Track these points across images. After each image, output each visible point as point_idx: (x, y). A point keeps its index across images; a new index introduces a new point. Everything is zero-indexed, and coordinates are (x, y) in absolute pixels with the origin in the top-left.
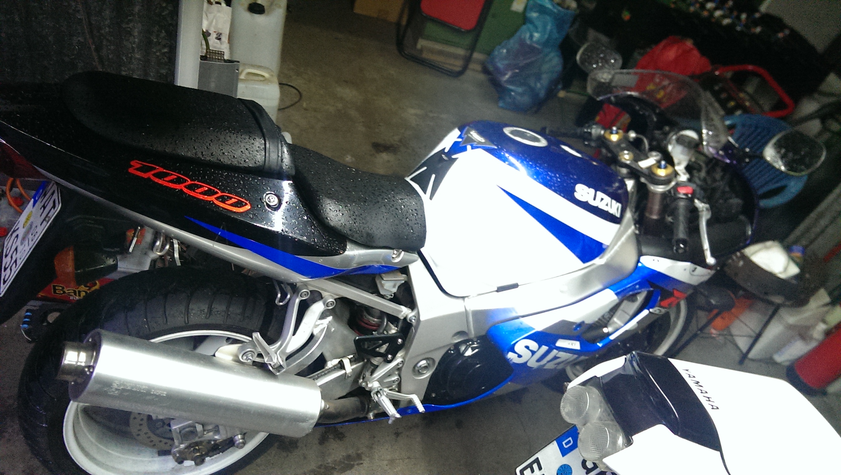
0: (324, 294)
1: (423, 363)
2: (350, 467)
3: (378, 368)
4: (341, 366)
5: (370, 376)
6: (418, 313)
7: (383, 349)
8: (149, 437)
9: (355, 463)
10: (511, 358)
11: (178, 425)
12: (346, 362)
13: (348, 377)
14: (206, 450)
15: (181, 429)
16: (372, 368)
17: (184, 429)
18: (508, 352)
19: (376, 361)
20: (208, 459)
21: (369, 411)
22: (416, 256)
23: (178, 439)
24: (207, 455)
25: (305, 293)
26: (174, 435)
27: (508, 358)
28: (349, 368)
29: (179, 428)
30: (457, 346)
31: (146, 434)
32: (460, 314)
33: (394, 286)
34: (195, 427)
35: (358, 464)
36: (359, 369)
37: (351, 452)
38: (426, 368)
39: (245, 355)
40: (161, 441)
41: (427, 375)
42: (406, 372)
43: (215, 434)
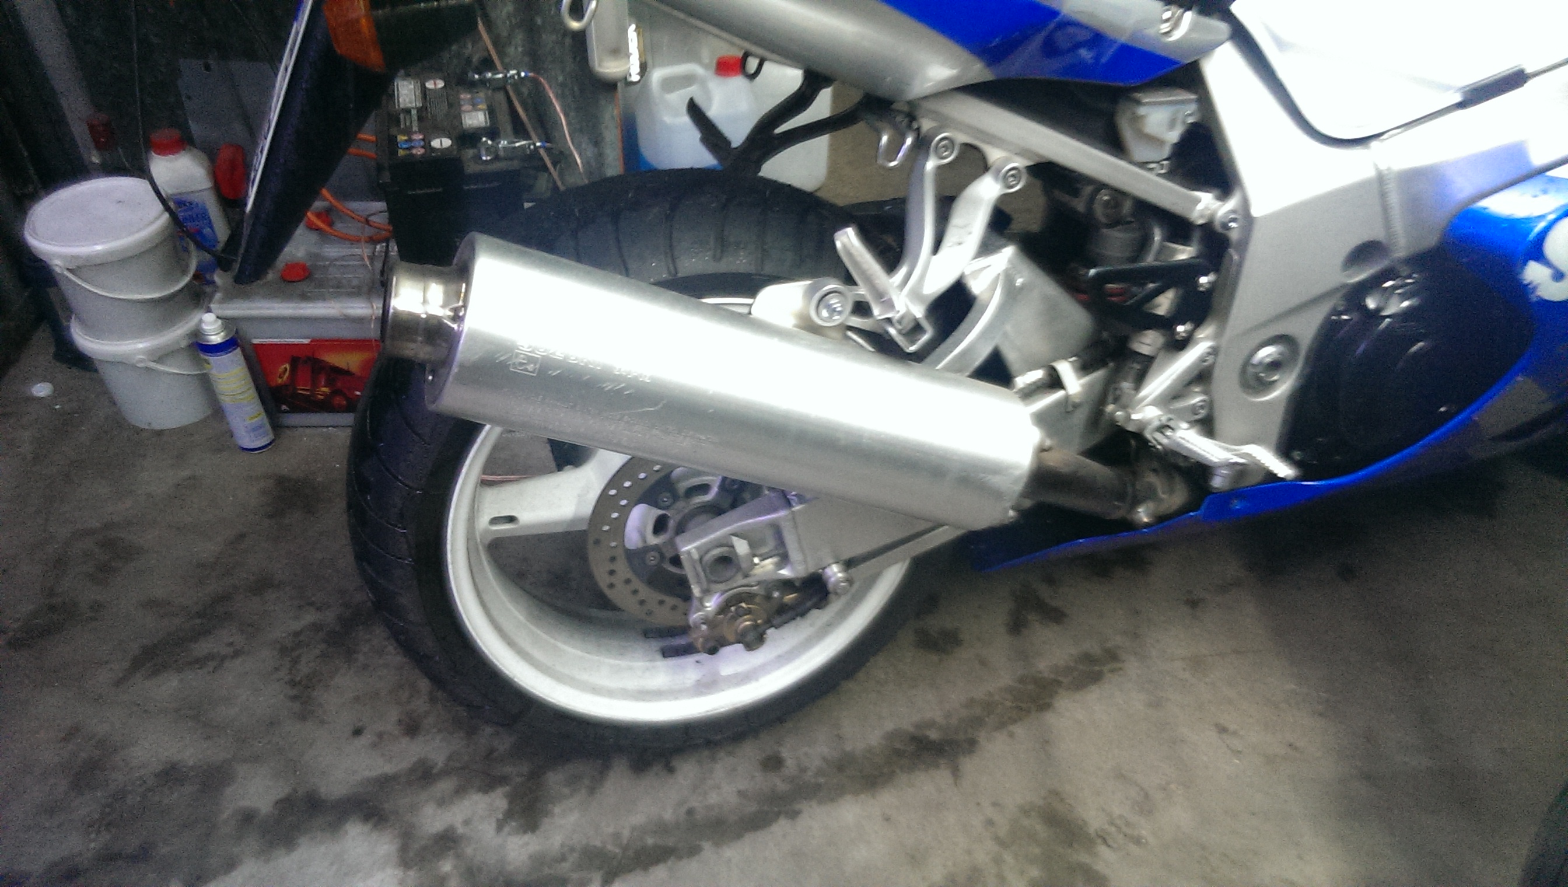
0: (994, 155)
1: (1267, 353)
2: (1096, 678)
3: (1155, 365)
4: (1054, 382)
5: (1133, 392)
6: (1245, 204)
7: (1164, 304)
8: (635, 592)
9: (1105, 669)
10: (1535, 283)
11: (694, 541)
12: (1066, 369)
13: (1076, 406)
14: (765, 616)
15: (704, 551)
16: (1137, 366)
17: (707, 551)
18: (1525, 263)
19: (1148, 342)
20: (771, 632)
21: (1136, 502)
22: (1223, 28)
23: (699, 582)
24: (769, 623)
25: (944, 143)
26: (689, 571)
27: (1525, 282)
28: (1074, 383)
29: (697, 548)
30: (1355, 295)
31: (628, 581)
32: (1361, 187)
33: (1172, 125)
34: (732, 547)
35: (1112, 671)
36: (1098, 388)
37: (1092, 646)
38: (1275, 365)
39: (821, 306)
40: (661, 602)
41: (1283, 387)
42: (1226, 380)
43: (780, 566)
